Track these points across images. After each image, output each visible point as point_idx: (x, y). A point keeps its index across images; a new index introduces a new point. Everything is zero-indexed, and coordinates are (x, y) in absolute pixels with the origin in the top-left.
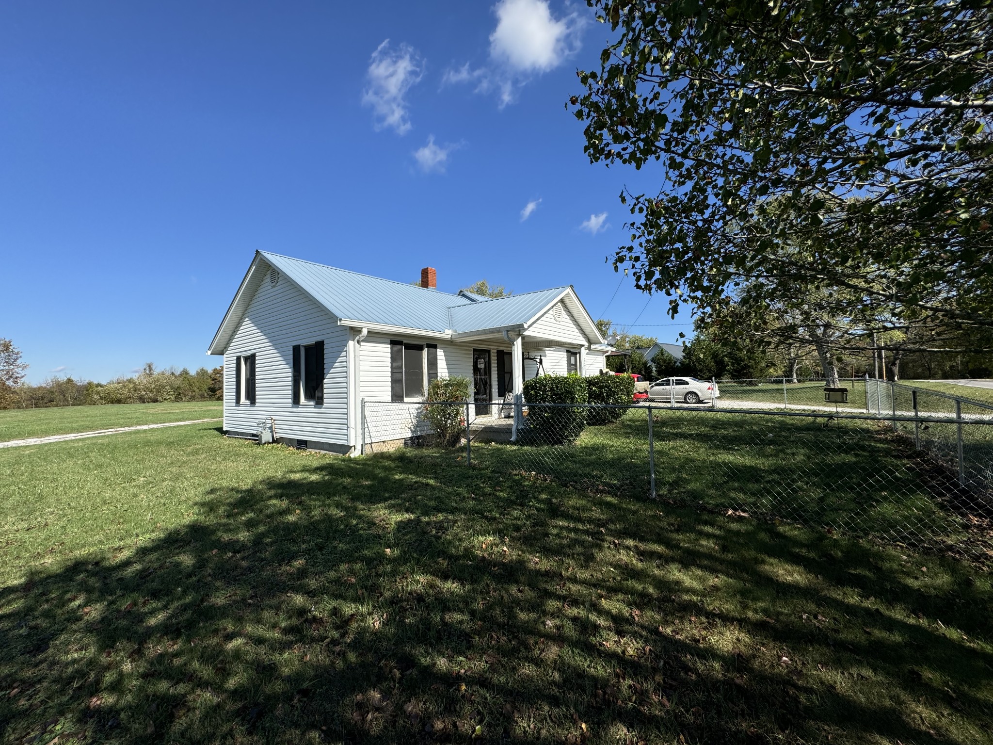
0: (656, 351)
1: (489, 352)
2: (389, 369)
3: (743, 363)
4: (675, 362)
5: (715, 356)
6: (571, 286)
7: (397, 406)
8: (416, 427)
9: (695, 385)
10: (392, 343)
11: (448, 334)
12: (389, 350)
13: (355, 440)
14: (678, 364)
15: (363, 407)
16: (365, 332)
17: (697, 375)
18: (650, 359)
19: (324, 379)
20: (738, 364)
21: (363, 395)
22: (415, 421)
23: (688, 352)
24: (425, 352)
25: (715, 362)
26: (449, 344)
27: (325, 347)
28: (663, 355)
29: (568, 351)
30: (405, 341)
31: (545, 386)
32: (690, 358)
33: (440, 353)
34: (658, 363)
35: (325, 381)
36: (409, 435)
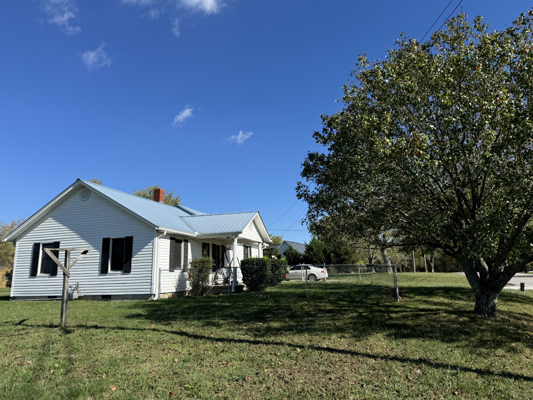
0: (287, 248)
1: (208, 244)
2: (169, 253)
3: (342, 257)
4: (300, 256)
5: (325, 251)
6: (259, 212)
7: (172, 274)
8: (178, 286)
9: (314, 270)
10: (171, 239)
11: (196, 234)
12: (169, 243)
13: (155, 291)
14: (301, 257)
15: (160, 272)
16: (165, 233)
17: (315, 264)
18: (282, 253)
19: (131, 258)
20: (339, 258)
21: (160, 266)
22: (177, 283)
23: (309, 248)
24: (183, 244)
25: (325, 256)
26: (193, 239)
27: (134, 240)
28: (291, 250)
29: (244, 246)
30: (176, 238)
31: (253, 262)
32: (309, 253)
33: (189, 244)
34: (288, 256)
35: (133, 259)
36: (175, 291)
